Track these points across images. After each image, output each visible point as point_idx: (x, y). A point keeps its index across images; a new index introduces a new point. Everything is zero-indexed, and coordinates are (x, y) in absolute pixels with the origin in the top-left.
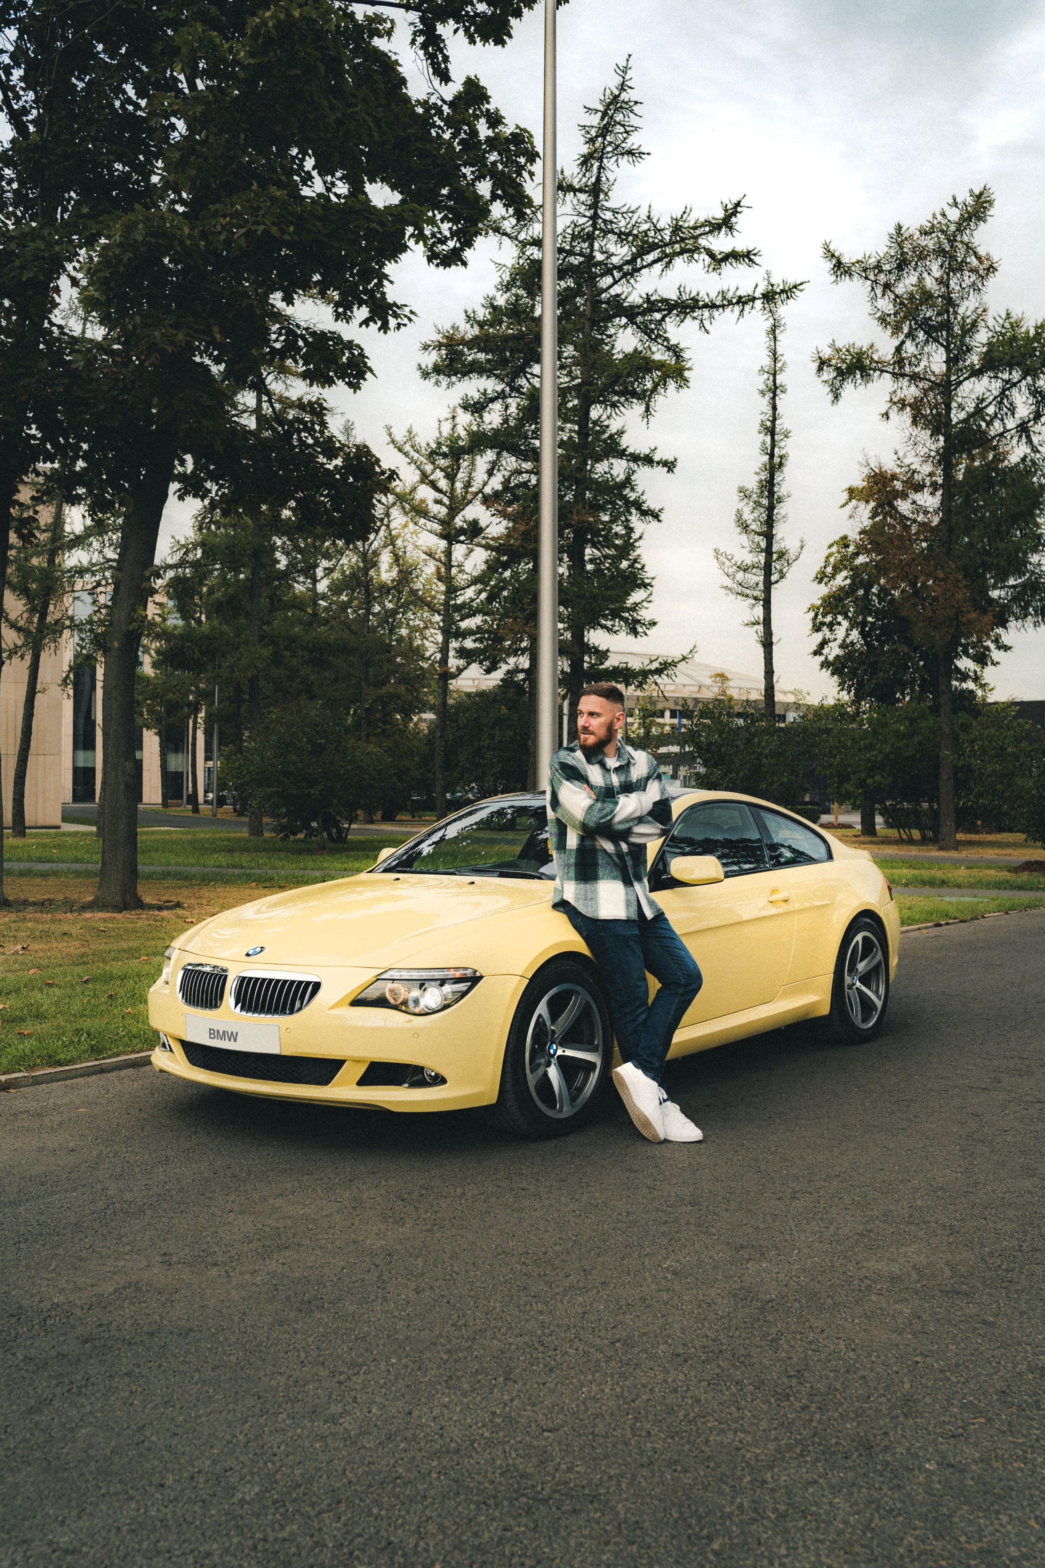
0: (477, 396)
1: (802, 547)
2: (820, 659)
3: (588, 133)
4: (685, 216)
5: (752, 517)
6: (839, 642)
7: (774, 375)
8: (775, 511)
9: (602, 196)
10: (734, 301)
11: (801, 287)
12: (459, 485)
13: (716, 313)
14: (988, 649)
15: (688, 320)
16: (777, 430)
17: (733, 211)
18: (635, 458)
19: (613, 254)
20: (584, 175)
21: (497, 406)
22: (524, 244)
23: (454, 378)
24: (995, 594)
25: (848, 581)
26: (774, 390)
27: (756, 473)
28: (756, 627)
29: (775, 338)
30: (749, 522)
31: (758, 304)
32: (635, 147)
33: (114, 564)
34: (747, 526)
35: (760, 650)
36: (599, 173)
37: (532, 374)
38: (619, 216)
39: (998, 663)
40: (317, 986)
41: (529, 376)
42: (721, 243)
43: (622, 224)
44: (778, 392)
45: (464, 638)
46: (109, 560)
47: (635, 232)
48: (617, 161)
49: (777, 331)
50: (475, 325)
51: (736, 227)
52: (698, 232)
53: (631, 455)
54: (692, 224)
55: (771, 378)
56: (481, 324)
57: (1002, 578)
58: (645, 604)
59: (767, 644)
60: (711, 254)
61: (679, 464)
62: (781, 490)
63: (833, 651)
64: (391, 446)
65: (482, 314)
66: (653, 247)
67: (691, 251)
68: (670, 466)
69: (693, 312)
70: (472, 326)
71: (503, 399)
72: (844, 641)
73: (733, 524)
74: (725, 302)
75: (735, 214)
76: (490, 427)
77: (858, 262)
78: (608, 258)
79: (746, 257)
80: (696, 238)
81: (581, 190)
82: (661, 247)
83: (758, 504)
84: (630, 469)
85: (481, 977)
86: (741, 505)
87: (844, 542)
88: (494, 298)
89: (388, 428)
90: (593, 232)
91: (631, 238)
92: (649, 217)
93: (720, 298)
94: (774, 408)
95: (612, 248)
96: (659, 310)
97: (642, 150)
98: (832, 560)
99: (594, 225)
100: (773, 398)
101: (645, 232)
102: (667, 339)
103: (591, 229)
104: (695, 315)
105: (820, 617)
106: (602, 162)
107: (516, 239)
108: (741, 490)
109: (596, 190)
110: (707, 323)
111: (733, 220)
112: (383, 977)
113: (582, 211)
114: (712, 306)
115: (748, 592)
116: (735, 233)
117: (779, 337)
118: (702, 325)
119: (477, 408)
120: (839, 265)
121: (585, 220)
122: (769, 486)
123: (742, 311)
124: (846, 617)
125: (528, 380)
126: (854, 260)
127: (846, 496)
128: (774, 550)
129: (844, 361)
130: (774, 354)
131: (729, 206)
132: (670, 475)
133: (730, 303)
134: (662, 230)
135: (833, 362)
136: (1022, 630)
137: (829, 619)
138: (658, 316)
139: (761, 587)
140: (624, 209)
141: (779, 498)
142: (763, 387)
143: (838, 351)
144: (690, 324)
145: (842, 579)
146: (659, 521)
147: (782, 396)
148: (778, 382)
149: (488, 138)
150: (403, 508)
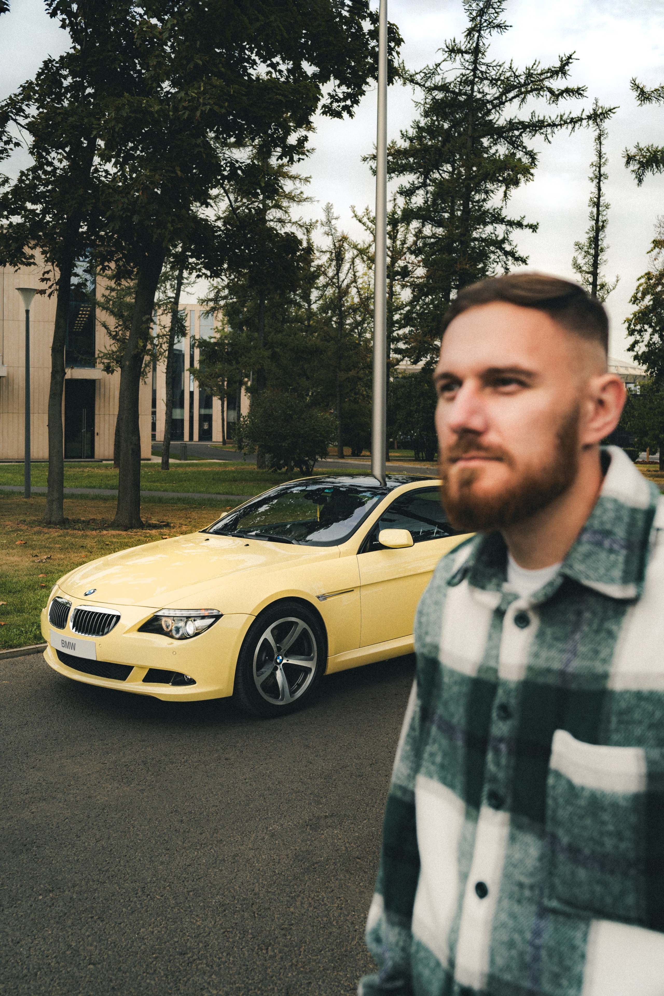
0: (408, 186)
1: (617, 281)
2: (633, 354)
3: (471, 13)
4: (535, 67)
5: (584, 262)
6: (646, 342)
7: (600, 167)
8: (599, 258)
9: (480, 55)
10: (568, 121)
11: (613, 111)
12: (398, 243)
13: (556, 130)
15: (538, 135)
16: (601, 204)
17: (566, 62)
18: (511, 223)
19: (487, 94)
20: (469, 42)
21: (421, 192)
22: (430, 90)
23: (393, 175)
25: (651, 303)
26: (599, 177)
27: (587, 233)
29: (600, 143)
30: (581, 265)
31: (584, 122)
32: (502, 22)
33: (173, 300)
34: (580, 268)
36: (478, 40)
37: (443, 171)
38: (491, 68)
40: (118, 617)
41: (441, 172)
42: (557, 84)
43: (493, 73)
44: (602, 178)
45: (398, 342)
46: (170, 298)
47: (502, 78)
48: (490, 32)
49: (602, 138)
50: (407, 140)
51: (568, 73)
52: (543, 77)
53: (508, 221)
54: (539, 72)
55: (598, 169)
56: (411, 139)
60: (551, 91)
61: (540, 227)
62: (603, 244)
63: (641, 348)
64: (355, 219)
65: (412, 132)
66: (514, 87)
67: (539, 90)
68: (534, 228)
69: (541, 129)
70: (405, 141)
71: (425, 187)
72: (649, 343)
73: (571, 267)
74: (563, 122)
75: (567, 63)
76: (415, 205)
77: (655, 90)
78: (483, 96)
79: (577, 92)
80: (542, 80)
81: (466, 52)
82: (518, 87)
83: (587, 253)
84: (508, 230)
85: (222, 615)
86: (576, 254)
87: (649, 276)
88: (419, 122)
89: (353, 207)
90: (474, 80)
91: (499, 82)
92: (510, 68)
93: (559, 119)
94: (599, 189)
95: (486, 89)
96: (518, 129)
97: (507, 24)
98: (641, 288)
99: (475, 76)
100: (599, 183)
101: (508, 78)
102: (525, 147)
103: (472, 77)
104: (542, 131)
105: (632, 326)
106: (480, 33)
107: (424, 86)
108: (577, 244)
109: (476, 51)
110: (549, 137)
111: (567, 68)
112: (159, 614)
113: (466, 66)
114: (553, 125)
116: (568, 77)
117: (603, 142)
118: (546, 138)
119: (408, 193)
120: (642, 92)
121: (468, 72)
122: (595, 241)
123: (574, 128)
124: (651, 326)
125: (440, 174)
126: (653, 89)
127: (652, 245)
128: (598, 283)
129: (644, 157)
130: (600, 153)
131: (564, 59)
132: (534, 234)
133: (566, 122)
134: (520, 76)
135: (638, 158)
137: (638, 327)
138: (517, 133)
140: (494, 64)
141: (602, 249)
142: (592, 175)
143: (641, 150)
144: (539, 137)
145: (648, 301)
146: (526, 264)
147: (605, 181)
148: (602, 172)
149: (370, 31)
150: (362, 258)
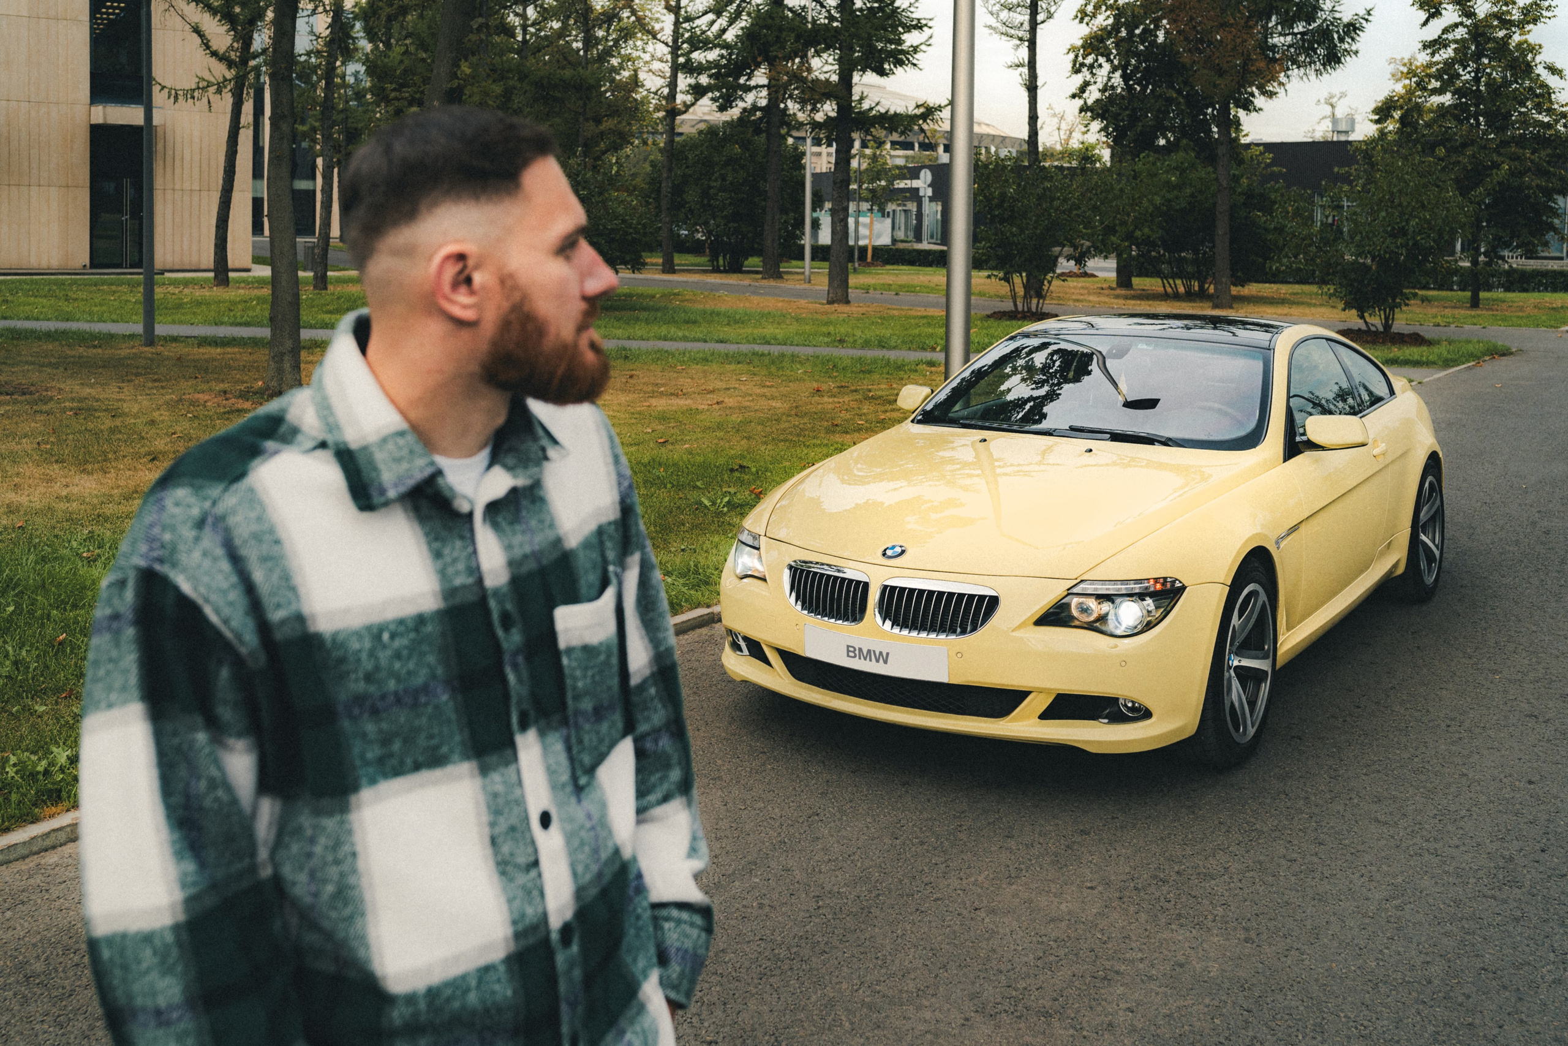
2: (1080, 102)
6: (1100, 86)
14: (1253, 95)
24: (1277, 40)
25: (1110, 21)
28: (1020, 69)
35: (1024, 95)
39: (1261, 109)
40: (994, 602)
57: (1287, 22)
58: (923, 47)
59: (1032, 88)
63: (1093, 95)
72: (1105, 84)
85: (1184, 588)
105: (1080, 59)
112: (1075, 590)
115: (1012, 32)
124: (1109, 60)
136: (1305, 78)
137: (1089, 60)
139: (1026, 26)
145: (1103, 19)
